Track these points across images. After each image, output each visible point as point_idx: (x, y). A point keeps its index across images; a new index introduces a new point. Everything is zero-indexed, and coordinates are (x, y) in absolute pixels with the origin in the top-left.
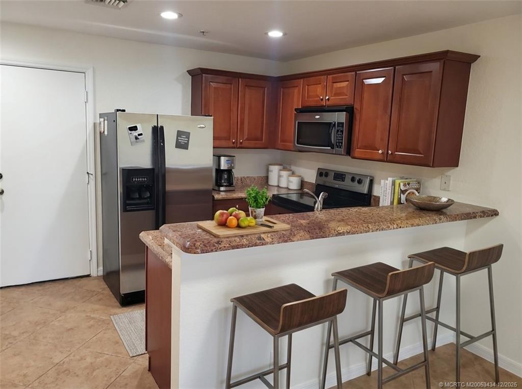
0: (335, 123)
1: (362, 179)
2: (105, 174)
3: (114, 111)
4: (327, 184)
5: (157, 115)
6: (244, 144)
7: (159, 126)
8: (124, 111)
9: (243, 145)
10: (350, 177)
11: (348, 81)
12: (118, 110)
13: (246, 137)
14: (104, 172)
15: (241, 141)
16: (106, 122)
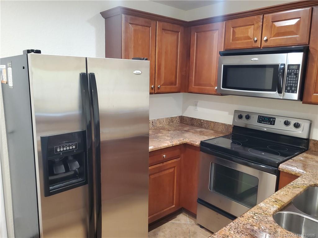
0: (284, 65)
1: (300, 123)
2: (12, 132)
3: (22, 54)
4: (249, 127)
5: (86, 58)
6: (162, 90)
7: (88, 73)
8: (39, 52)
9: (159, 91)
10: (283, 120)
11: (300, 18)
12: (29, 51)
13: (162, 82)
14: (10, 130)
15: (159, 86)
16: (10, 69)
